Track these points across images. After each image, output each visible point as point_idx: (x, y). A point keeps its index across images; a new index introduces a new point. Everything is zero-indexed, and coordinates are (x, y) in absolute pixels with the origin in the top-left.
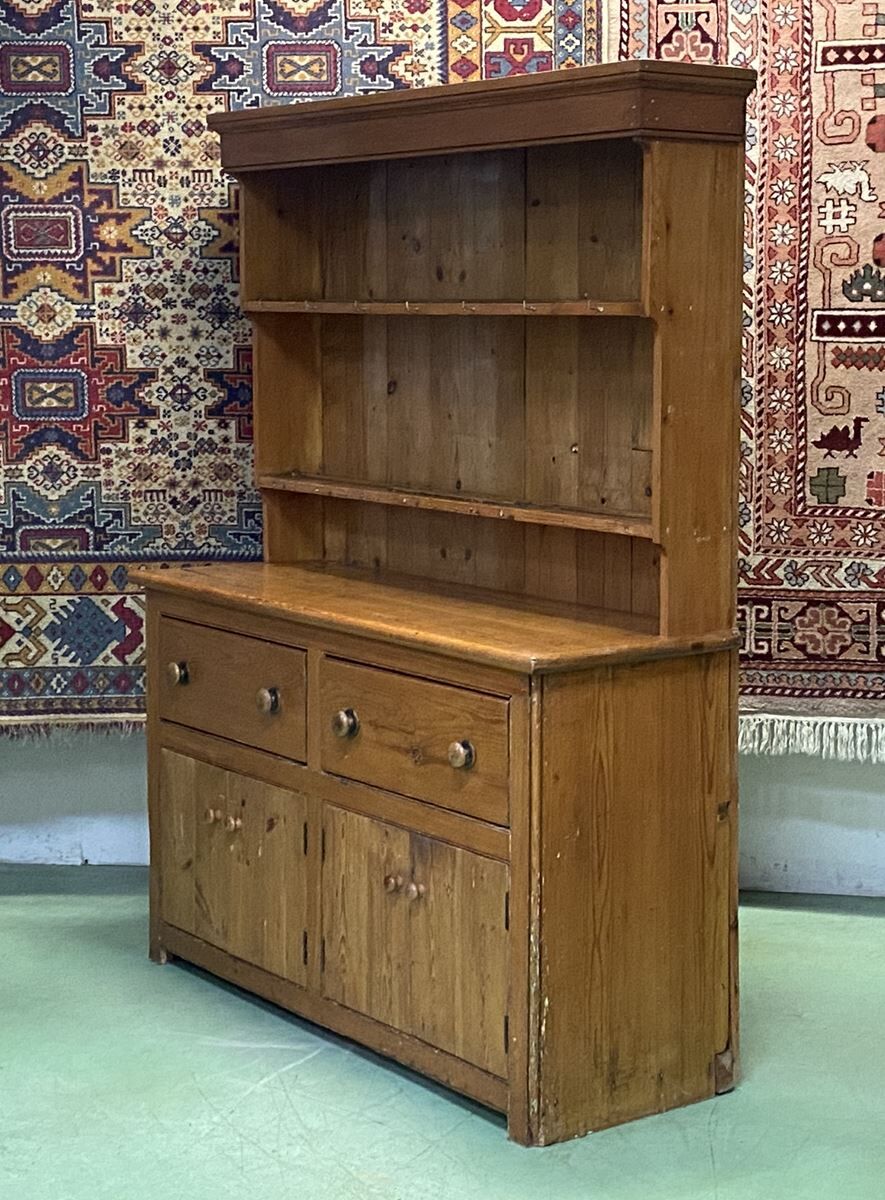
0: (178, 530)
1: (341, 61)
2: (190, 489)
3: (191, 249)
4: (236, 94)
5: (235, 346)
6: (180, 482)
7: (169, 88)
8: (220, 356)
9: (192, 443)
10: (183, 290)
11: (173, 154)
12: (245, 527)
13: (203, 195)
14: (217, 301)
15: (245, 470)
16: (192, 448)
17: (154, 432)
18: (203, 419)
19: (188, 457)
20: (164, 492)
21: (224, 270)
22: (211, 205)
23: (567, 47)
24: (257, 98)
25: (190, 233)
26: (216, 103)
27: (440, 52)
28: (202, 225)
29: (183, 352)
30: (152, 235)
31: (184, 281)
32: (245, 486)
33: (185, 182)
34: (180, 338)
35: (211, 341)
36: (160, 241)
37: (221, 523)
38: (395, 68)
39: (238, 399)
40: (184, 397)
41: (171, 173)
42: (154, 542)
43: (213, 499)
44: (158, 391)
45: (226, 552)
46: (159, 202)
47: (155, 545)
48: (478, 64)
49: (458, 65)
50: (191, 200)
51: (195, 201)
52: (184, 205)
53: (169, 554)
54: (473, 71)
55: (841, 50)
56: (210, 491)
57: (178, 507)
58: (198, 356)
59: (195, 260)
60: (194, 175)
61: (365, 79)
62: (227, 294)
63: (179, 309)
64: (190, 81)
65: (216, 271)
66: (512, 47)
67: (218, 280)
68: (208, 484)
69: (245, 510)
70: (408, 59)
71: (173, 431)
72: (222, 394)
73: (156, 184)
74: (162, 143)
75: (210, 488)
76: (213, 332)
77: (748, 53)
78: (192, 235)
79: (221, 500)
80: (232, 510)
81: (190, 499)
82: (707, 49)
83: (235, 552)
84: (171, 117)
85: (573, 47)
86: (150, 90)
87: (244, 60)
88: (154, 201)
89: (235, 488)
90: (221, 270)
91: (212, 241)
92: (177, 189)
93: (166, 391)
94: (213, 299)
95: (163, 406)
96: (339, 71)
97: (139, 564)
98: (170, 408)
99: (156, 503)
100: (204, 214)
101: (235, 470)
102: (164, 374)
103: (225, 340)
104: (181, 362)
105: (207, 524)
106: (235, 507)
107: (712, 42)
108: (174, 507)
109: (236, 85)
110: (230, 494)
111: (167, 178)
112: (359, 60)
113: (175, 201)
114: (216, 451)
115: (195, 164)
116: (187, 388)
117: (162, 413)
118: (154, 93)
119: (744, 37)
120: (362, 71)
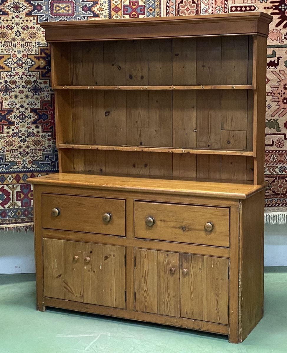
0: (22, 163)
1: (76, 6)
2: (26, 149)
3: (25, 68)
4: (40, 16)
5: (41, 101)
6: (22, 146)
7: (16, 14)
8: (36, 104)
9: (26, 133)
10: (22, 82)
11: (18, 36)
12: (45, 161)
13: (29, 50)
14: (34, 86)
15: (45, 142)
16: (26, 135)
17: (13, 130)
18: (30, 125)
19: (25, 138)
20: (17, 150)
21: (37, 75)
22: (32, 54)
23: (150, 4)
24: (47, 18)
25: (24, 63)
26: (33, 19)
27: (108, 4)
28: (29, 60)
29: (23, 103)
30: (11, 64)
31: (23, 79)
32: (45, 147)
33: (22, 46)
34: (22, 98)
35: (33, 99)
36: (14, 66)
37: (37, 160)
38: (94, 9)
39: (42, 119)
40: (23, 118)
41: (18, 43)
42: (14, 167)
43: (34, 152)
44: (14, 116)
45: (39, 169)
46: (14, 52)
47: (14, 168)
48: (121, 9)
49: (114, 9)
50: (25, 52)
51: (26, 52)
52: (22, 53)
53: (19, 171)
54: (119, 11)
55: (236, 7)
56: (33, 149)
57: (22, 155)
58: (28, 104)
59: (26, 72)
60: (26, 44)
61: (84, 13)
62: (38, 84)
63: (21, 89)
64: (24, 12)
65: (34, 76)
66: (132, 3)
67: (35, 79)
68: (32, 147)
69: (45, 155)
70: (98, 6)
71: (20, 129)
72: (36, 117)
73: (12, 46)
74: (14, 32)
75: (33, 148)
76: (33, 96)
77: (207, 7)
78: (25, 64)
79: (37, 152)
80: (41, 155)
81: (26, 152)
82: (194, 6)
83: (42, 169)
84: (17, 24)
85: (152, 4)
86: (10, 15)
87: (43, 5)
88: (12, 52)
89: (41, 148)
90: (36, 75)
91: (32, 66)
92: (20, 48)
93: (17, 116)
94: (33, 85)
95: (16, 121)
96: (75, 10)
97: (9, 174)
98: (18, 122)
99: (14, 154)
100: (29, 57)
101: (42, 142)
102: (16, 110)
103: (37, 99)
104: (22, 106)
105: (32, 160)
106: (42, 154)
107: (196, 3)
108: (21, 155)
109: (40, 14)
110: (40, 150)
111: (16, 44)
112: (82, 6)
113: (19, 52)
114: (35, 136)
115: (26, 40)
116: (24, 115)
117: (16, 123)
118: (11, 16)
119: (206, 2)
120: (83, 10)
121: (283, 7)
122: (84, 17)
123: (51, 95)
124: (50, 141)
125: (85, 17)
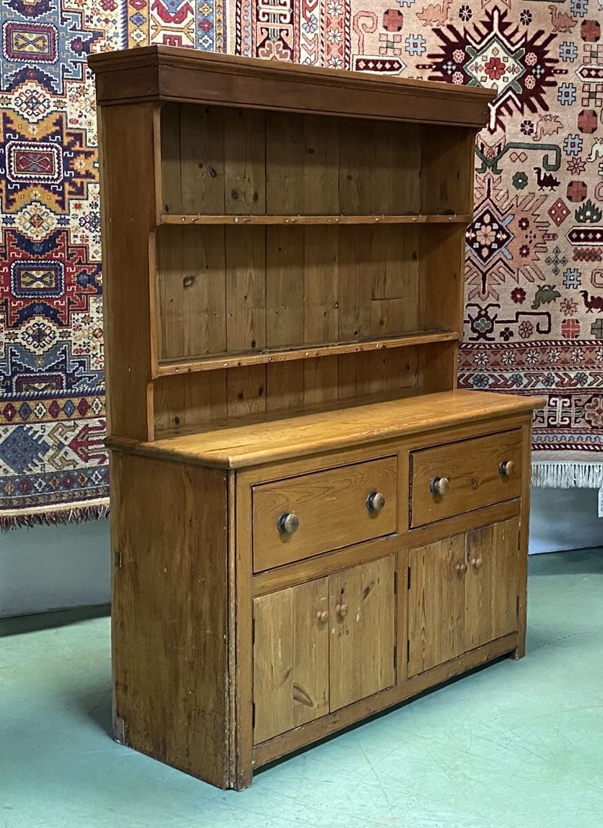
1: (58, 40)
23: (204, 44)
27: (123, 39)
38: (94, 48)
55: (367, 62)
61: (74, 54)
66: (168, 40)
70: (102, 43)
77: (312, 58)
82: (286, 53)
85: (208, 44)
96: (56, 46)
107: (290, 49)
112: (71, 40)
119: (310, 48)
120: (73, 49)
121: (449, 67)
122: (75, 63)
123: (5, 230)
124: (2, 332)
125: (78, 64)
